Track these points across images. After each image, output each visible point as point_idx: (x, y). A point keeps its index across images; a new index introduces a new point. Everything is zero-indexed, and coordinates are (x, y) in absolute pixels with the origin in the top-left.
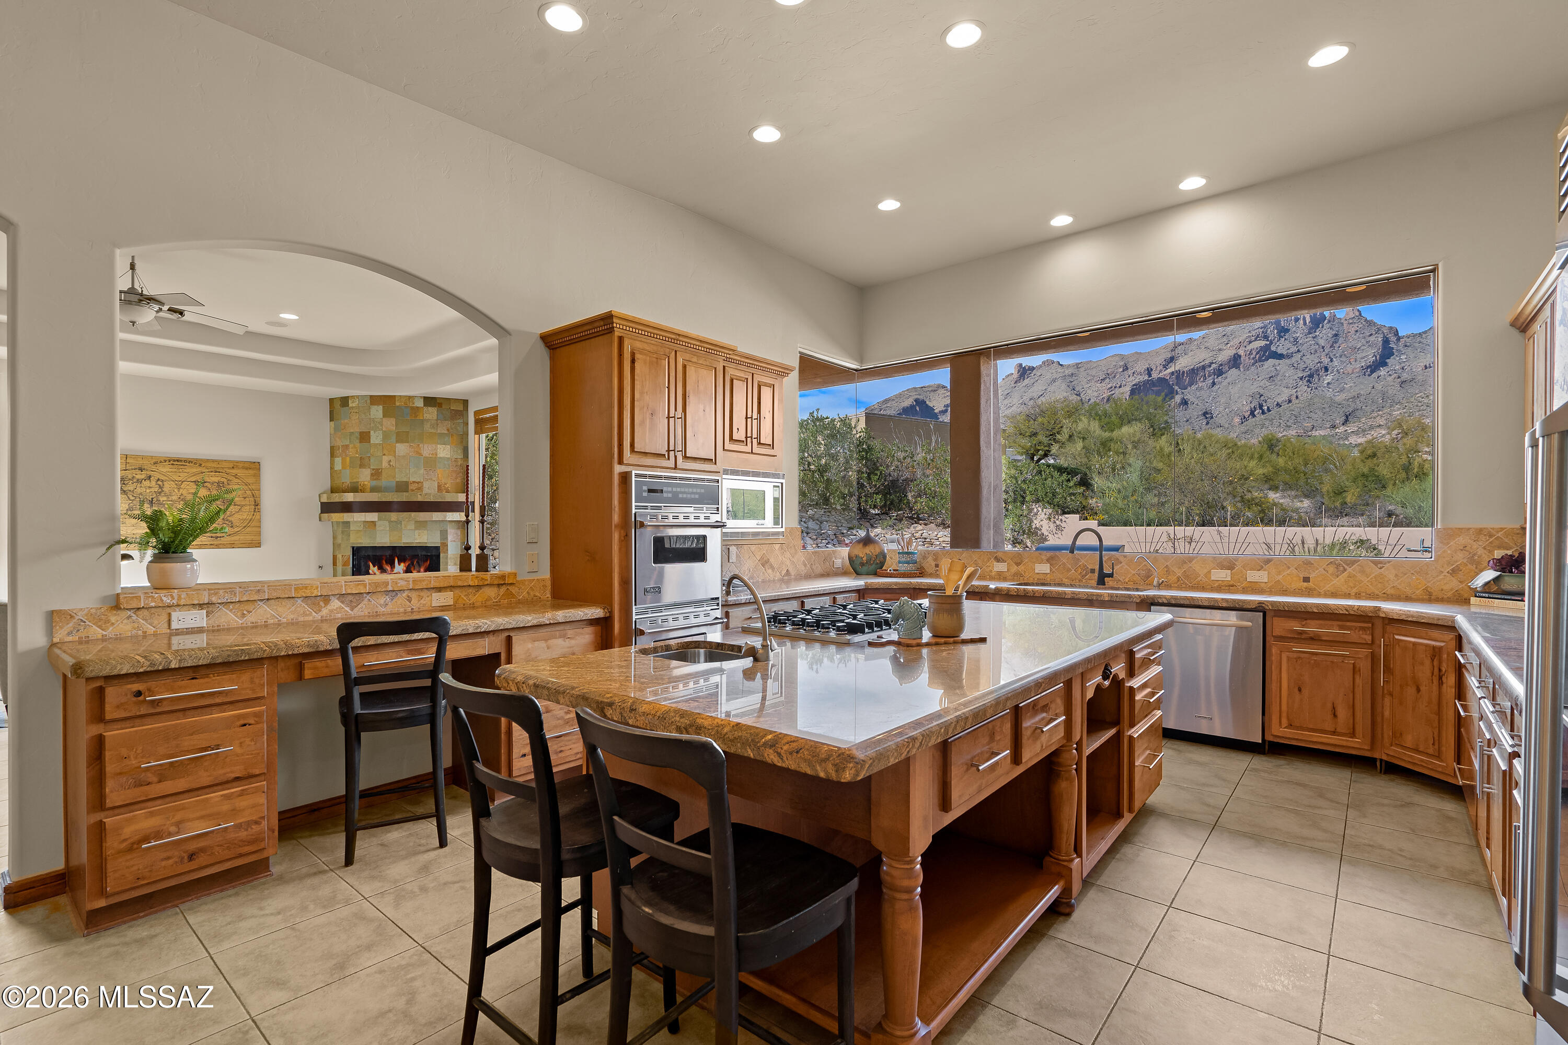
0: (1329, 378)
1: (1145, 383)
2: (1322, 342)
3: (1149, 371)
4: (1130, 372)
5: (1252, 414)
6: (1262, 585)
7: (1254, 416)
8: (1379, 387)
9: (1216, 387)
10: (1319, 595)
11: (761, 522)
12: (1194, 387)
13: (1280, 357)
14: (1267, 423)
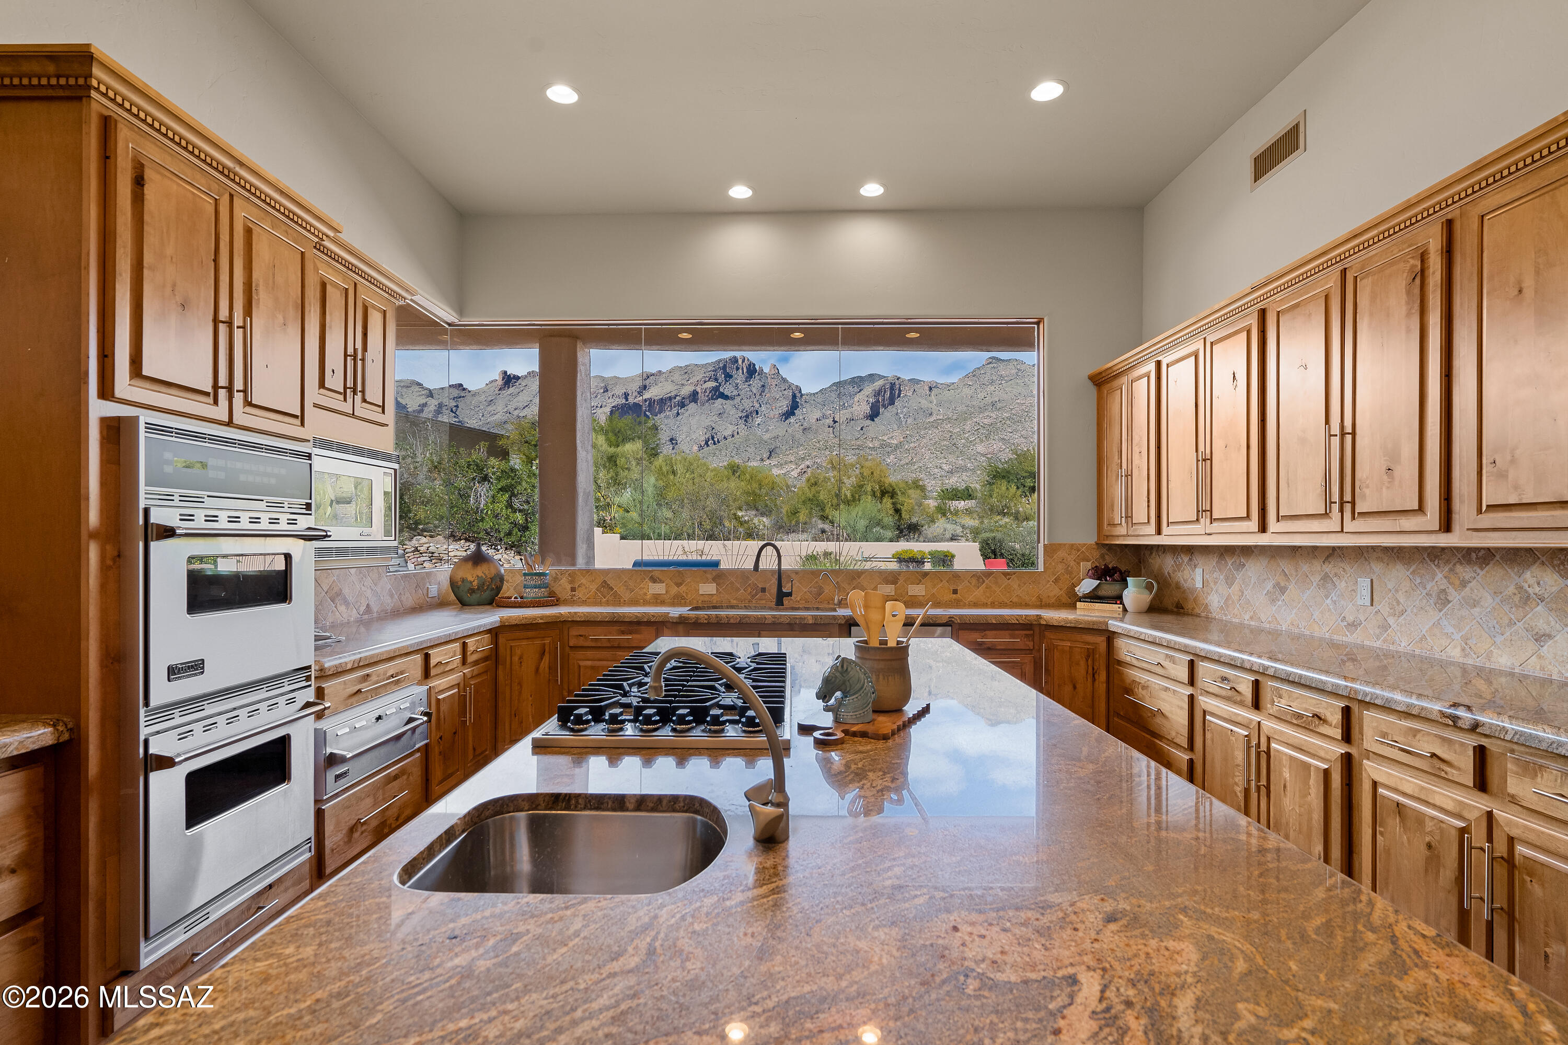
0: (758, 420)
1: (623, 406)
2: (754, 390)
3: (626, 396)
4: (610, 394)
5: (707, 444)
6: (921, 598)
7: (708, 446)
8: (790, 431)
9: (680, 417)
10: (964, 606)
11: (367, 530)
12: (662, 415)
13: (726, 397)
14: (717, 452)
